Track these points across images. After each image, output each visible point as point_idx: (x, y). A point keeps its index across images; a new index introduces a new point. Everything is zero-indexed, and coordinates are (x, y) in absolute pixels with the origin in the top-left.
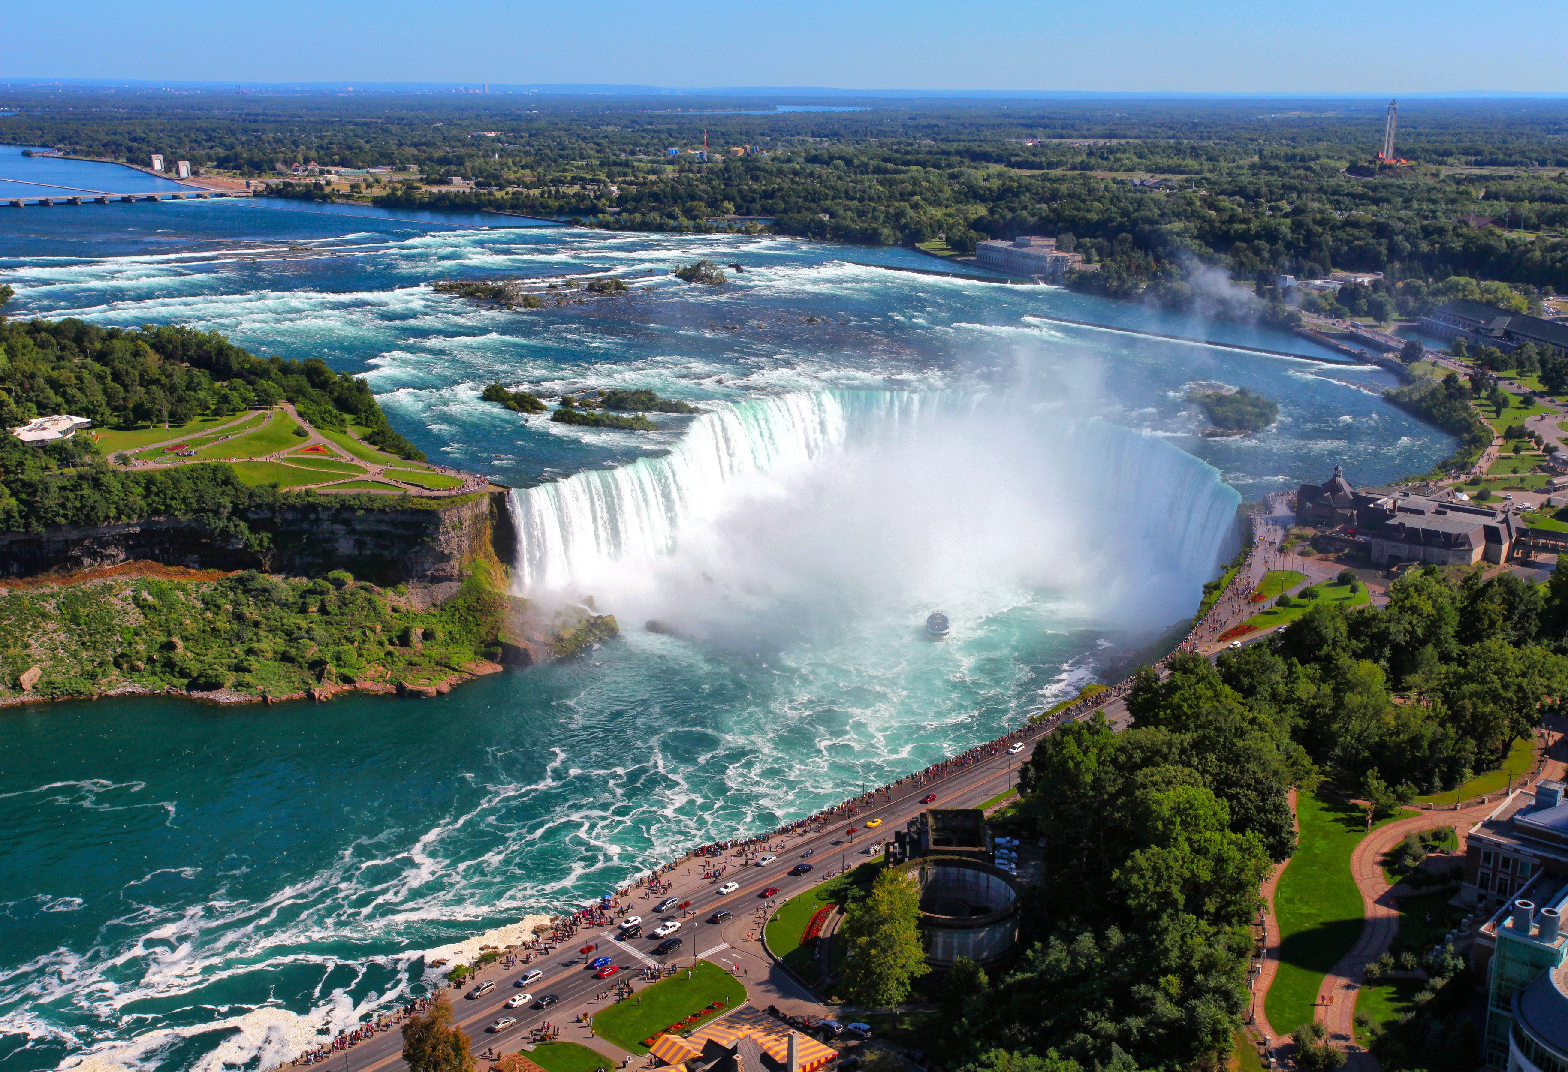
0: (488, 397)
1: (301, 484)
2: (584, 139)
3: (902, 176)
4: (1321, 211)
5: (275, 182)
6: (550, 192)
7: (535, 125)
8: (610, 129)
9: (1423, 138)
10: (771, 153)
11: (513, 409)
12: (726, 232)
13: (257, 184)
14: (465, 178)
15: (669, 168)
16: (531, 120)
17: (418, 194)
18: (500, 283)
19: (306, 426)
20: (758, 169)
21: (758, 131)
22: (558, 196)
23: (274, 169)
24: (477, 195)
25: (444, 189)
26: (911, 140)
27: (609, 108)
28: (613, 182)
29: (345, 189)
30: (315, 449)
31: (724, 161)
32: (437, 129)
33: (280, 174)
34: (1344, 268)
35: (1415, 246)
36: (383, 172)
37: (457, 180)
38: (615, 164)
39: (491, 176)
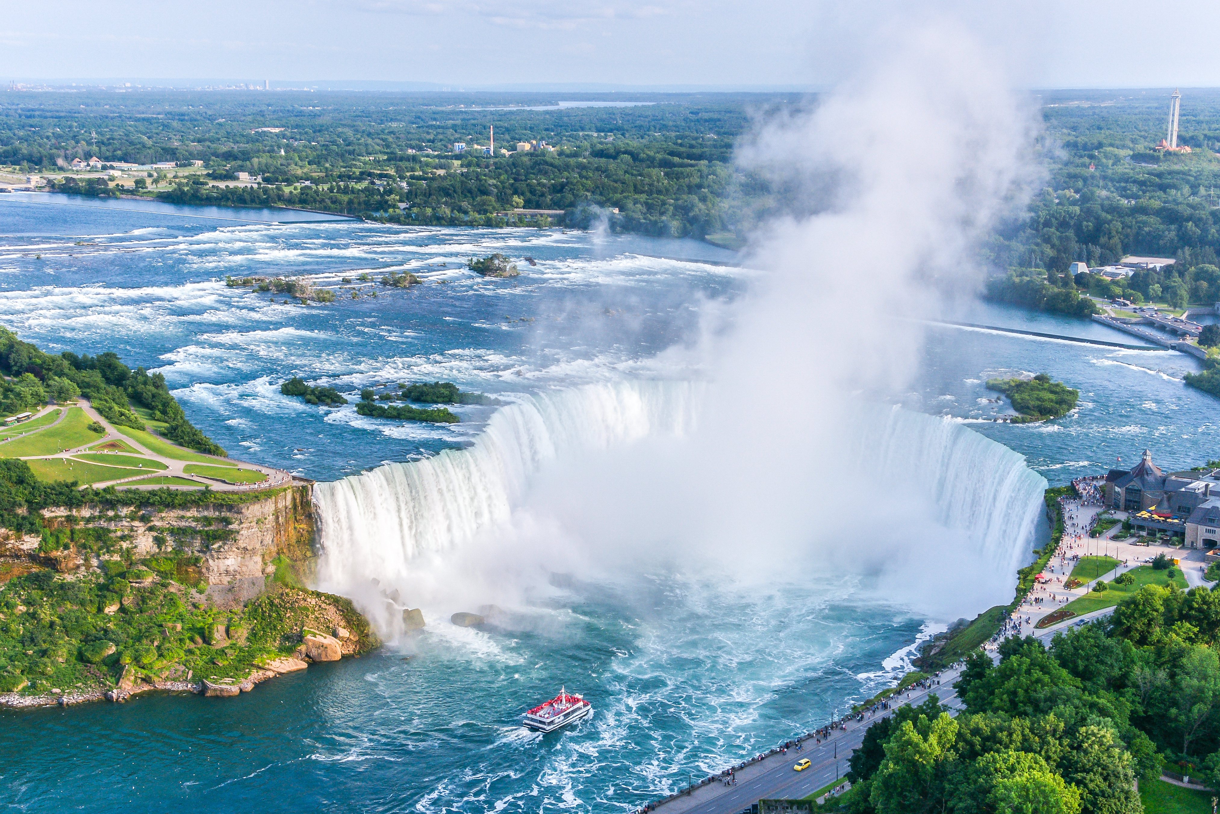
0: (286, 391)
1: (102, 480)
2: (369, 135)
3: (688, 169)
4: (1108, 198)
5: (59, 177)
6: (339, 187)
7: (319, 121)
8: (394, 125)
9: (1204, 125)
10: (558, 148)
11: (314, 404)
12: (516, 226)
13: (36, 179)
14: (252, 173)
15: (457, 163)
16: (314, 115)
17: (204, 191)
18: (294, 278)
19: (103, 422)
20: (546, 163)
21: (542, 127)
22: (346, 191)
23: (55, 164)
24: (266, 191)
25: (232, 184)
26: (695, 134)
27: (392, 104)
28: (402, 178)
29: (129, 184)
30: (113, 446)
31: (511, 156)
32: (220, 124)
33: (61, 169)
34: (1135, 254)
35: (1205, 230)
36: (167, 167)
37: (244, 176)
38: (401, 159)
39: (277, 171)
